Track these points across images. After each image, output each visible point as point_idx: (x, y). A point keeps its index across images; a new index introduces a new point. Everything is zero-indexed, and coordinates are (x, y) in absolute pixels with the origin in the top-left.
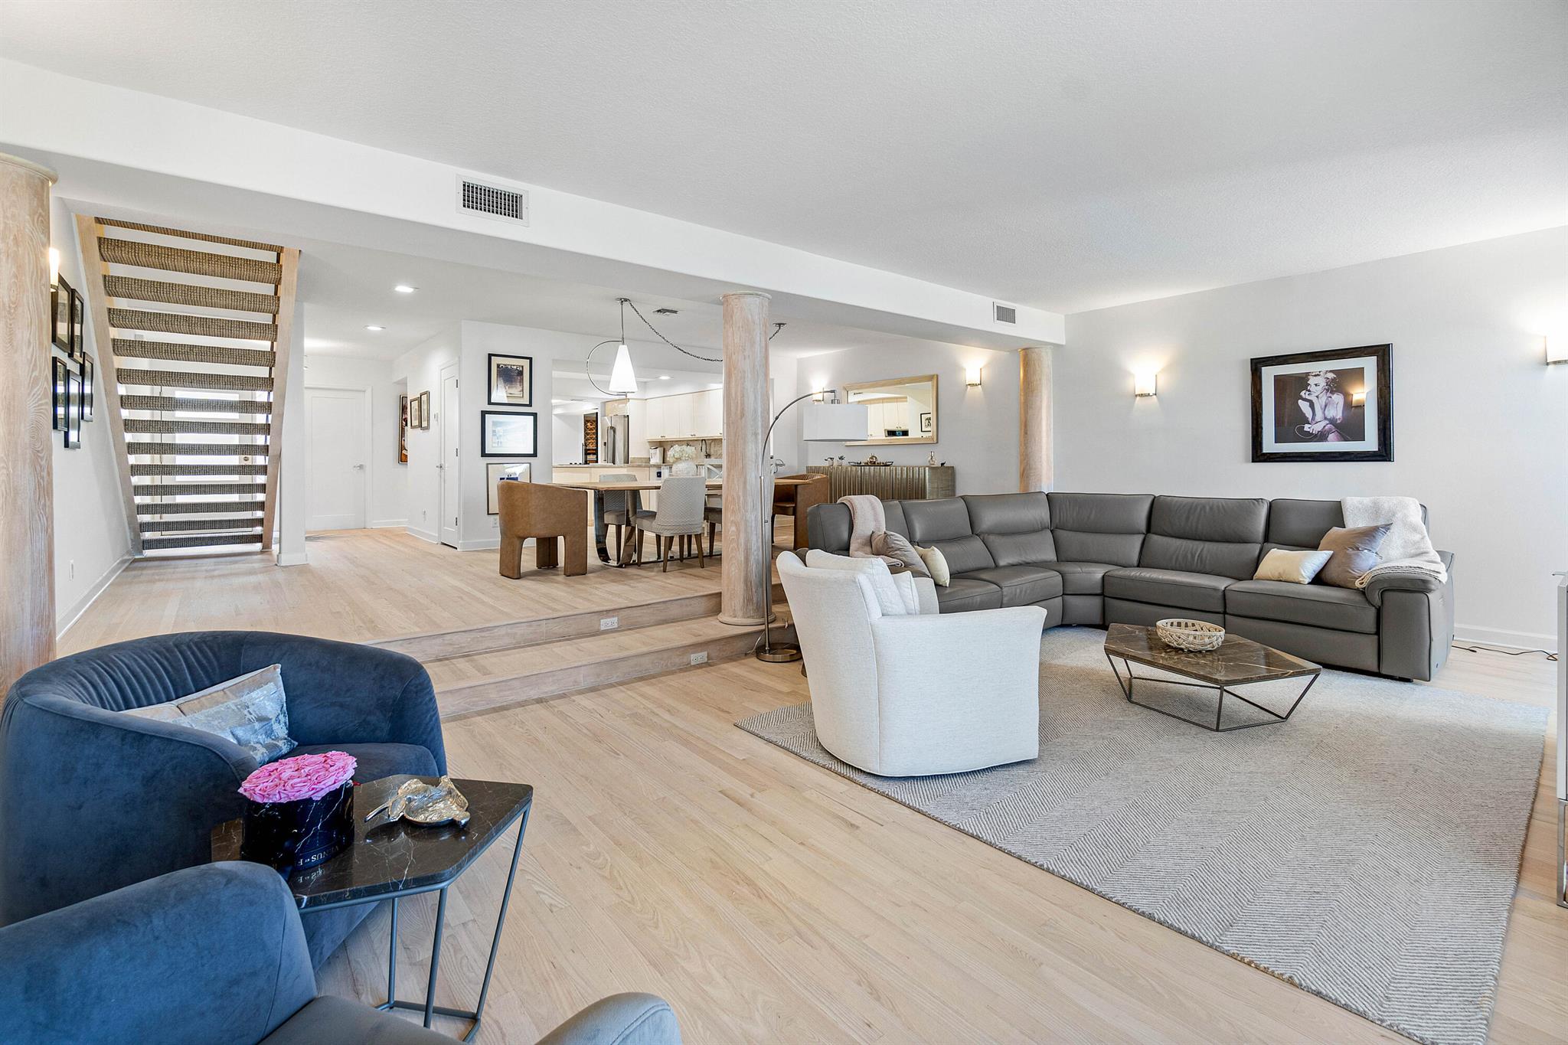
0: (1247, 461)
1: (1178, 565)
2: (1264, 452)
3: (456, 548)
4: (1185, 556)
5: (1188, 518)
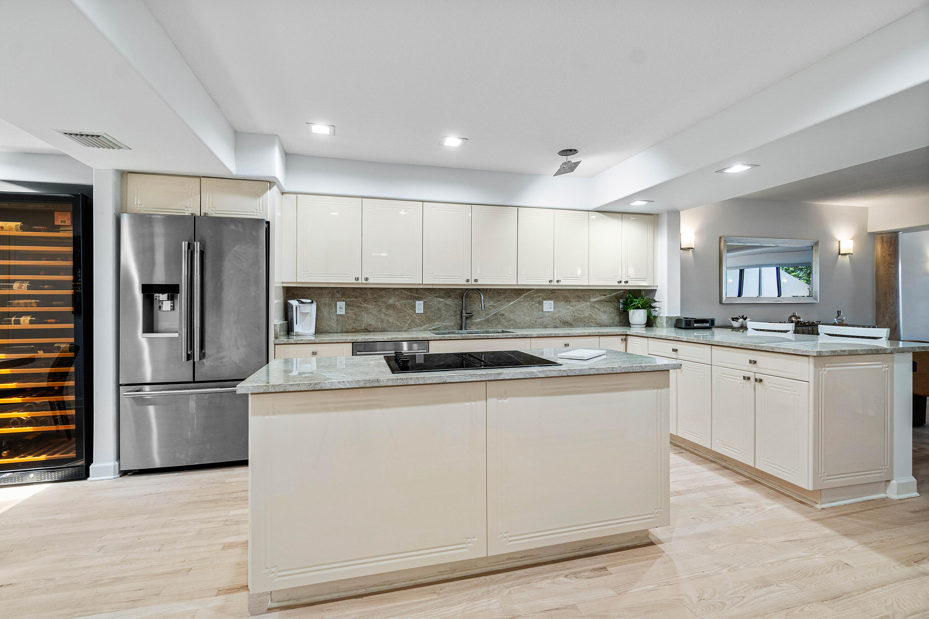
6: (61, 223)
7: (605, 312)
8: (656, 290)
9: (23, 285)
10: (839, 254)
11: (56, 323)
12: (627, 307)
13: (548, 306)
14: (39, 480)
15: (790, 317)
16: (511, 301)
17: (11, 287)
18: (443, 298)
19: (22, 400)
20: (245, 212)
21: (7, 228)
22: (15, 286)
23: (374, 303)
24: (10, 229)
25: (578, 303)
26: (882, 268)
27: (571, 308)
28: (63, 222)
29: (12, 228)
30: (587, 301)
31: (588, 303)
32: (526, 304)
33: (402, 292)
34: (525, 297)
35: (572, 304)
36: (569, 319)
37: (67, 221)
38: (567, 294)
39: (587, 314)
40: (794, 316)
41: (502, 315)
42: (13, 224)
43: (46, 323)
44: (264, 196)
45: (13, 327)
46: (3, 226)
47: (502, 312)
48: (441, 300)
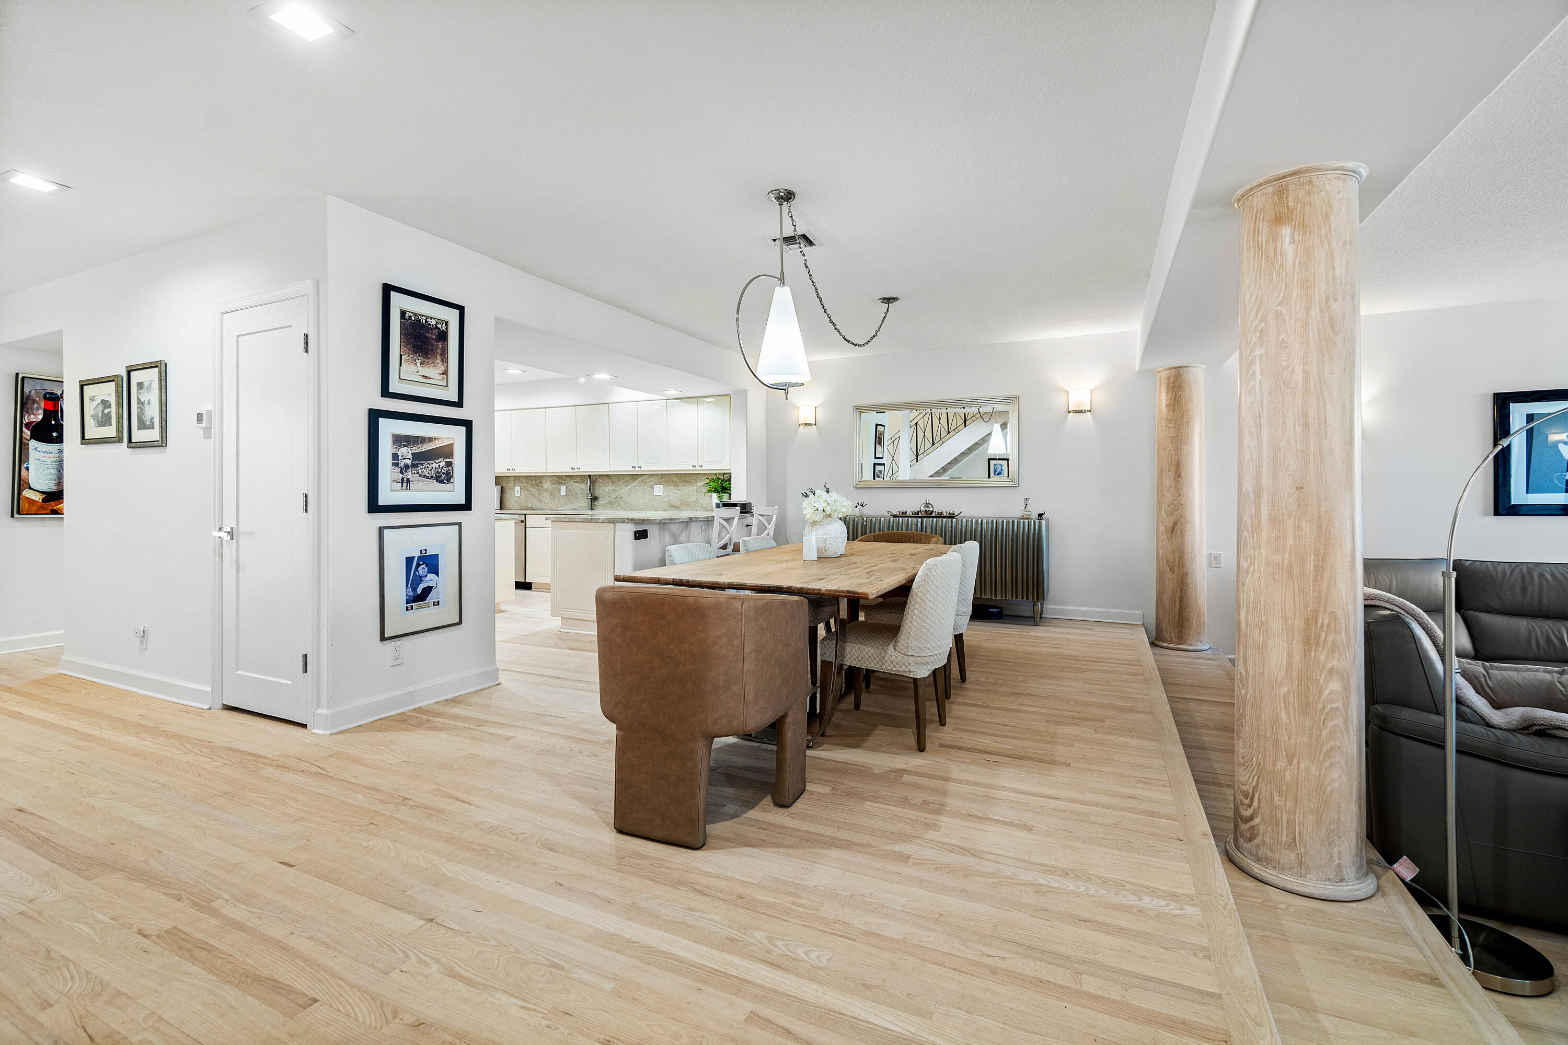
0: (1486, 514)
1: (1542, 652)
2: (1512, 503)
3: (305, 726)
4: (1549, 640)
5: (1524, 590)
10: (1069, 411)
13: (658, 490)
16: (628, 486)
18: (579, 483)
25: (685, 487)
27: (679, 492)
30: (693, 486)
31: (695, 488)
32: (640, 489)
34: (639, 482)
35: (680, 488)
36: (677, 502)
38: (676, 479)
39: (693, 498)
41: (621, 498)
47: (622, 496)
48: (578, 485)
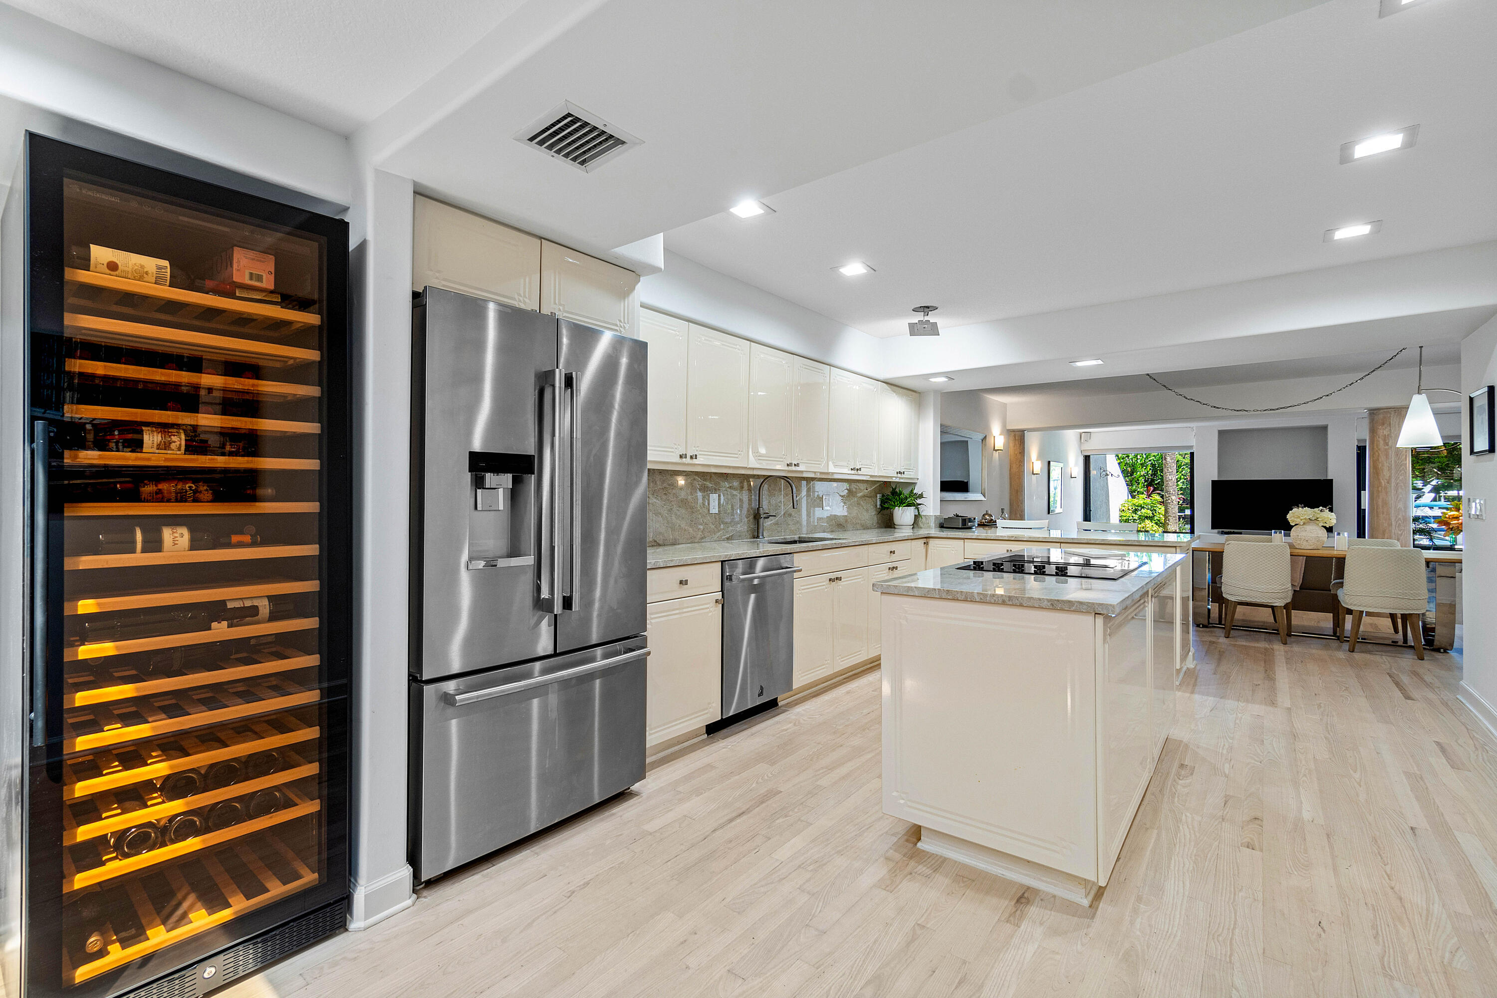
6: (251, 279)
7: (867, 510)
8: (916, 483)
9: (174, 438)
10: (994, 449)
11: (254, 544)
12: (895, 503)
14: (232, 974)
15: (984, 515)
17: (137, 445)
18: (737, 489)
19: (171, 767)
20: (605, 322)
21: (130, 270)
22: (151, 442)
23: (664, 497)
24: (140, 275)
25: (848, 499)
26: (1014, 466)
28: (254, 277)
29: (147, 273)
30: (854, 497)
31: (856, 499)
33: (694, 479)
34: (808, 490)
36: (842, 519)
37: (264, 277)
39: (854, 513)
40: (987, 514)
41: (790, 515)
42: (151, 264)
43: (229, 545)
44: (631, 298)
45: (138, 558)
46: (118, 262)
47: (790, 511)
48: (735, 493)
